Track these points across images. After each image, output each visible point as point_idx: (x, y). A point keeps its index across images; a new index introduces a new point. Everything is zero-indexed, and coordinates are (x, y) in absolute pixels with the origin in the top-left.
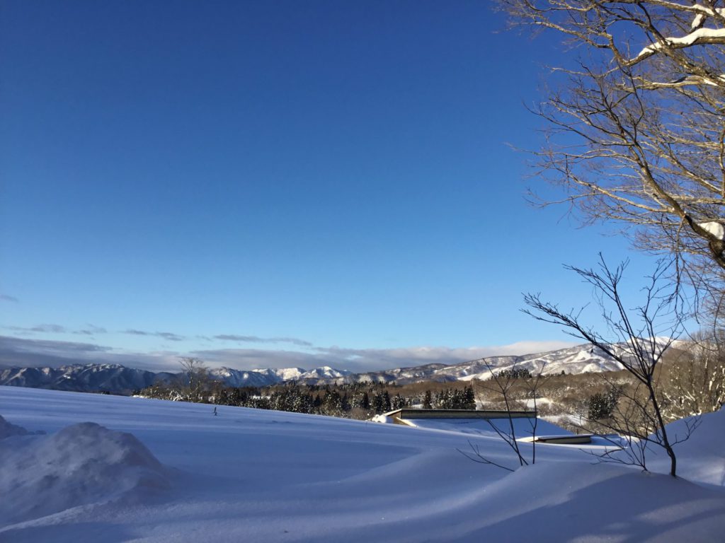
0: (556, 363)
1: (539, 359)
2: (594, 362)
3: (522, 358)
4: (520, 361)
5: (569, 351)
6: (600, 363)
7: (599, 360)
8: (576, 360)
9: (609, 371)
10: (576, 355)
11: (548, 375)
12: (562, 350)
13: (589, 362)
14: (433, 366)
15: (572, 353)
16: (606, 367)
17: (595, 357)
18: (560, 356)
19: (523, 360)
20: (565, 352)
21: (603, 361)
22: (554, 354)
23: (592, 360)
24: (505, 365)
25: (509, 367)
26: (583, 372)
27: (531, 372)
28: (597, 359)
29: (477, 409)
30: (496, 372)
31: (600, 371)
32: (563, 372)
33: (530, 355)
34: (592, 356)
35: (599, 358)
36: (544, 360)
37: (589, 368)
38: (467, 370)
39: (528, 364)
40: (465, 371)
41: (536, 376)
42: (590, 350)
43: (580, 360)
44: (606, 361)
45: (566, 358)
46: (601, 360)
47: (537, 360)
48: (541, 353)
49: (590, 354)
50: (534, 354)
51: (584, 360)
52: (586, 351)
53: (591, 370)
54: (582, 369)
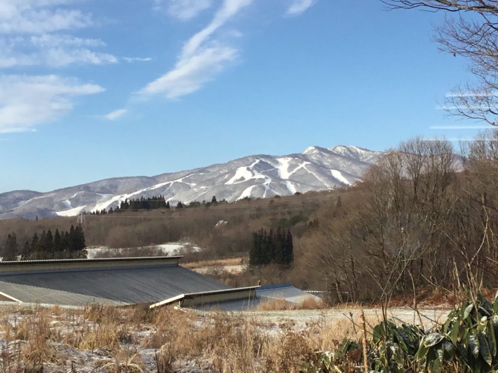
0: (203, 187)
1: (180, 180)
2: (257, 183)
3: (154, 180)
4: (151, 185)
6: (265, 184)
7: (262, 180)
8: (231, 182)
9: (277, 197)
10: (232, 173)
11: (193, 204)
12: (213, 166)
13: (251, 182)
14: (17, 195)
15: (227, 171)
16: (273, 190)
17: (258, 176)
18: (211, 175)
19: (157, 183)
20: (216, 169)
21: (269, 181)
22: (201, 174)
23: (254, 180)
25: (136, 193)
26: (241, 197)
27: (168, 199)
28: (260, 179)
29: (89, 258)
30: (117, 202)
31: (264, 196)
32: (214, 200)
34: (253, 175)
35: (263, 177)
36: (187, 182)
37: (247, 193)
38: (69, 200)
39: (164, 188)
40: (68, 202)
41: (176, 205)
42: (251, 166)
43: (237, 180)
44: (272, 181)
45: (218, 177)
46: (266, 180)
47: (177, 182)
48: (183, 171)
49: (251, 171)
50: (172, 173)
51: (242, 182)
52: (245, 168)
53: (252, 194)
54: (240, 194)
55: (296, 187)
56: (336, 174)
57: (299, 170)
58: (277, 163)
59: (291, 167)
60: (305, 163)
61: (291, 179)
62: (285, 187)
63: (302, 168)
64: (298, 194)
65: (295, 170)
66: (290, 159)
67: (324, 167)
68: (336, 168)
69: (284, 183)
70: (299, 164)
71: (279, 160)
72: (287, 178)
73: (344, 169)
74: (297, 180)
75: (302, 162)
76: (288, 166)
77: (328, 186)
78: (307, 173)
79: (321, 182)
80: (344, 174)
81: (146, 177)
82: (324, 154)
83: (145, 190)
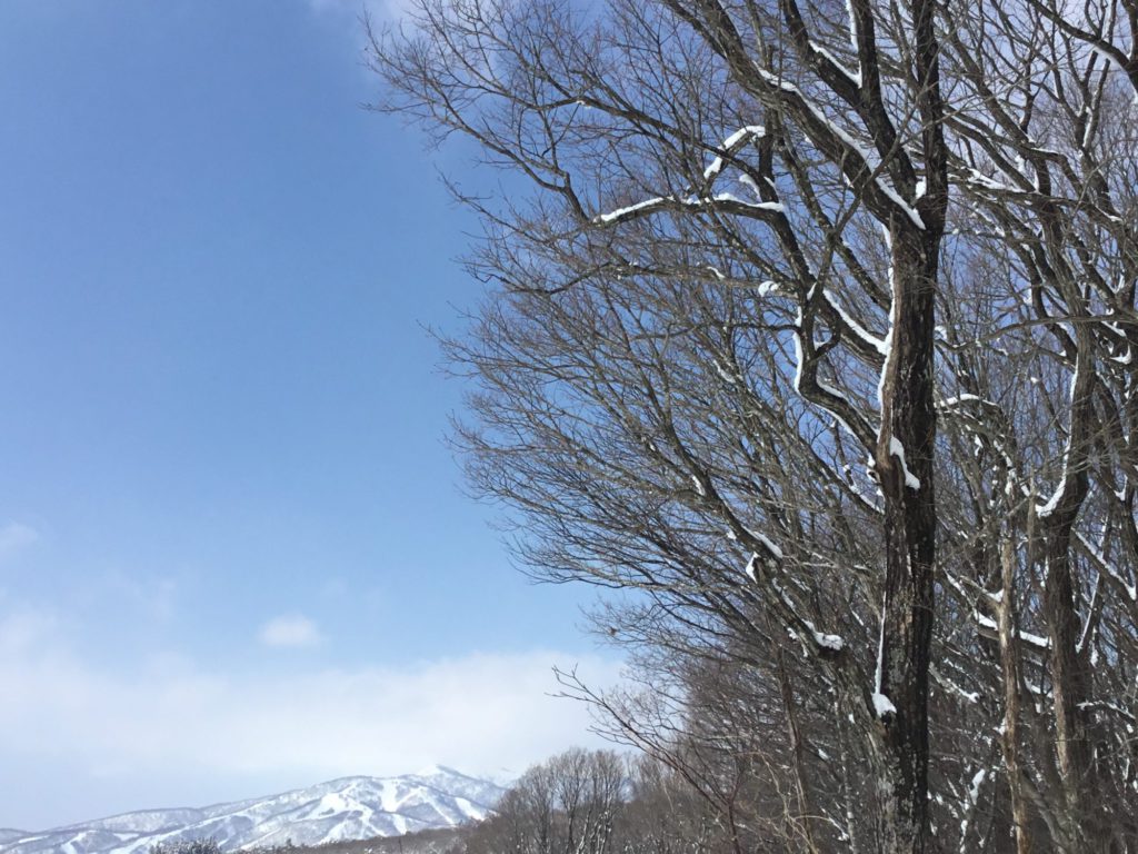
0: (272, 823)
1: (240, 814)
2: (350, 818)
3: (200, 813)
4: (198, 823)
5: (303, 795)
6: (361, 818)
7: (359, 813)
8: (313, 815)
9: (379, 837)
10: (315, 803)
12: (289, 794)
13: (340, 818)
15: (309, 799)
16: (374, 828)
17: (354, 806)
18: (285, 805)
19: (207, 818)
20: (294, 796)
21: (368, 813)
22: (273, 803)
23: (345, 813)
24: (162, 831)
25: (173, 833)
26: (326, 840)
27: (221, 843)
28: (356, 811)
30: (141, 846)
31: (361, 837)
32: (289, 843)
33: (221, 805)
34: (347, 805)
35: (361, 808)
36: (251, 817)
37: (336, 833)
39: (216, 825)
42: (345, 793)
43: (323, 813)
44: (374, 814)
45: (296, 809)
46: (365, 813)
47: (236, 817)
48: (245, 800)
49: (346, 799)
50: (229, 804)
51: (331, 815)
52: (337, 795)
53: (343, 835)
54: (326, 834)
55: (408, 823)
56: (462, 803)
57: (411, 799)
58: (380, 787)
59: (401, 793)
60: (421, 787)
61: (402, 811)
62: (390, 825)
63: (415, 796)
64: (408, 833)
65: (405, 799)
66: (399, 781)
67: (446, 793)
68: (462, 795)
69: (389, 818)
70: (412, 790)
71: (385, 783)
72: (395, 810)
73: (474, 799)
74: (407, 812)
75: (416, 787)
76: (396, 792)
77: (452, 822)
78: (422, 805)
79: (441, 817)
80: (475, 804)
81: (190, 809)
82: (447, 775)
83: (187, 828)
